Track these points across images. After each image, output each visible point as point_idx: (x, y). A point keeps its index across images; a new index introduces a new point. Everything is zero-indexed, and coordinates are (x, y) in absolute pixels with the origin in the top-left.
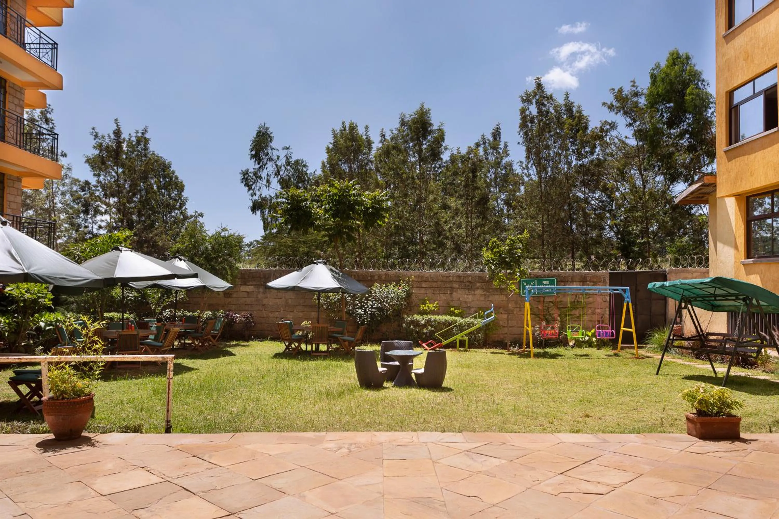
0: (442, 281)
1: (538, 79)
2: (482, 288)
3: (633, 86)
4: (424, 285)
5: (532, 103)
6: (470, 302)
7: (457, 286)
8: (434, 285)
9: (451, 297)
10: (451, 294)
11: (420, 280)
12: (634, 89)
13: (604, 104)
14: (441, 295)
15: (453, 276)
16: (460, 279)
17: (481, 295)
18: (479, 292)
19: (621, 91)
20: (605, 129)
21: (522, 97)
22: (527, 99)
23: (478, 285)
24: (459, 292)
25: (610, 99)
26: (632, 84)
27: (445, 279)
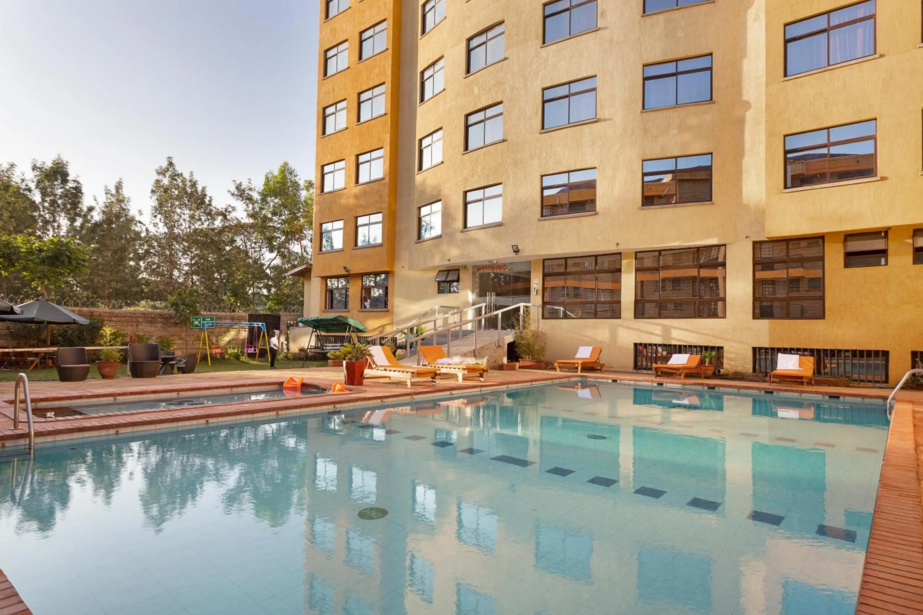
0: (129, 317)
1: (170, 158)
2: (162, 322)
3: (249, 183)
4: (114, 319)
5: (165, 177)
6: (152, 332)
7: (142, 321)
8: (123, 319)
9: (137, 328)
10: (137, 326)
11: (110, 315)
12: (249, 185)
13: (229, 191)
14: (129, 327)
15: (139, 314)
16: (144, 315)
17: (161, 327)
18: (159, 325)
19: (240, 184)
20: (229, 210)
21: (157, 171)
22: (162, 172)
23: (159, 320)
24: (144, 324)
25: (233, 190)
26: (249, 181)
27: (132, 315)
